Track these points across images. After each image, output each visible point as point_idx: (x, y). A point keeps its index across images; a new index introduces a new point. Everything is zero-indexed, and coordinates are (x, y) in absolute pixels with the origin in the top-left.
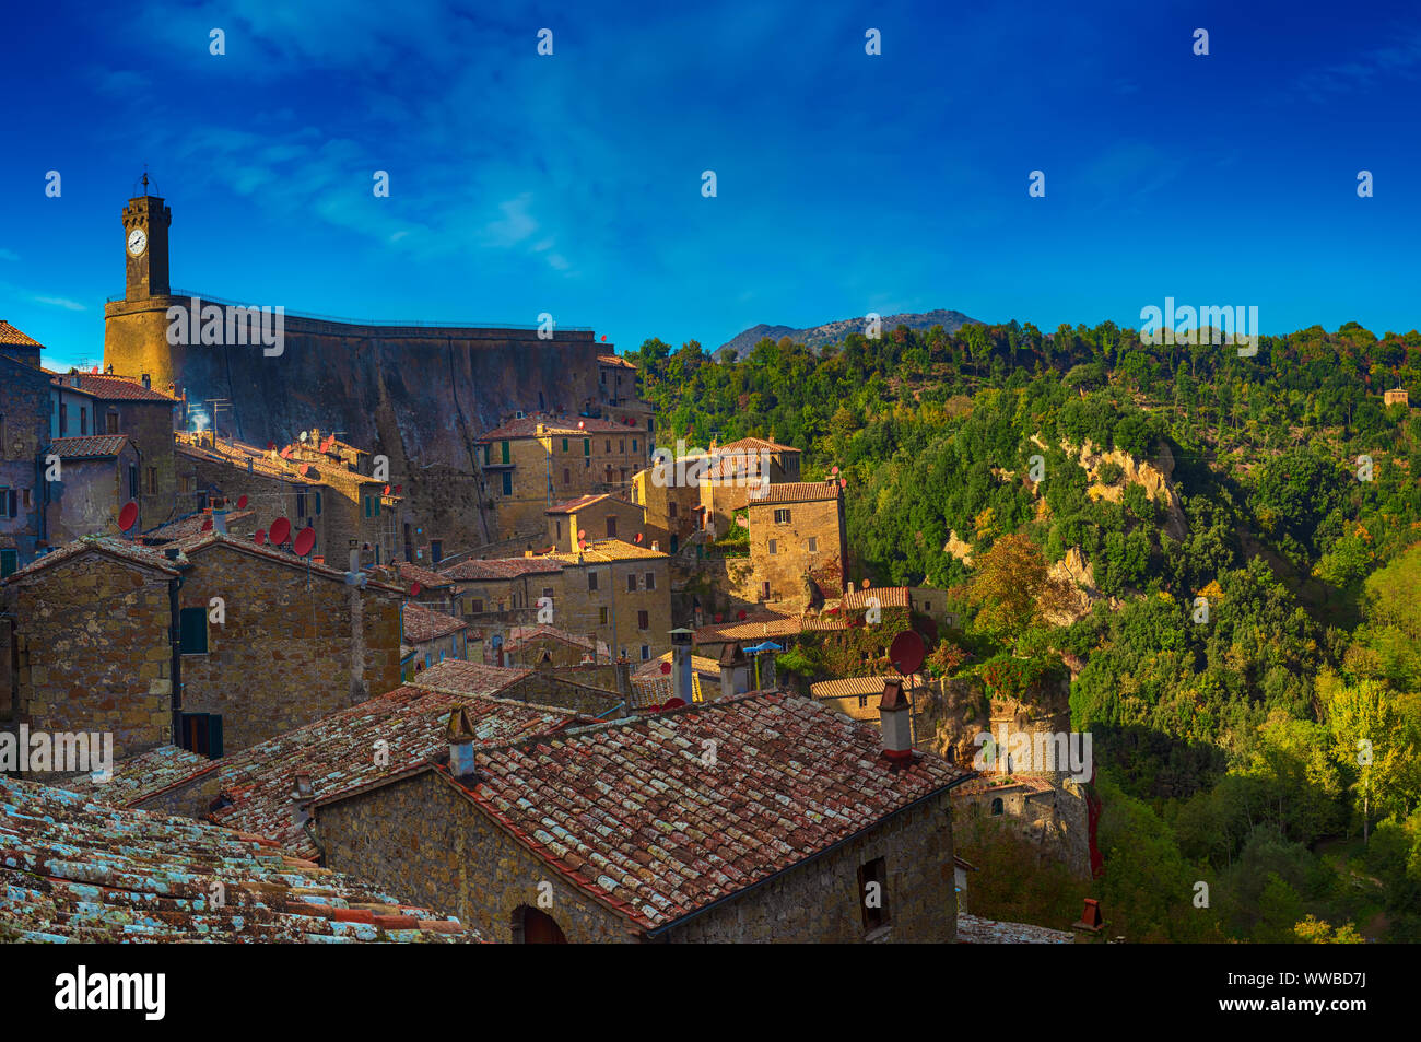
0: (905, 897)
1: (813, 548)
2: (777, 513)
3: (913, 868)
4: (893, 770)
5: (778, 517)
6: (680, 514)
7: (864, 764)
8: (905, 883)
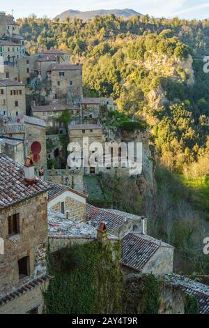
0: (27, 225)
1: (71, 84)
2: (60, 73)
3: (31, 216)
4: (27, 185)
5: (60, 74)
6: (30, 72)
7: (18, 182)
8: (27, 221)
